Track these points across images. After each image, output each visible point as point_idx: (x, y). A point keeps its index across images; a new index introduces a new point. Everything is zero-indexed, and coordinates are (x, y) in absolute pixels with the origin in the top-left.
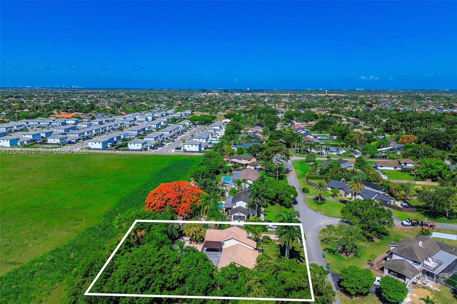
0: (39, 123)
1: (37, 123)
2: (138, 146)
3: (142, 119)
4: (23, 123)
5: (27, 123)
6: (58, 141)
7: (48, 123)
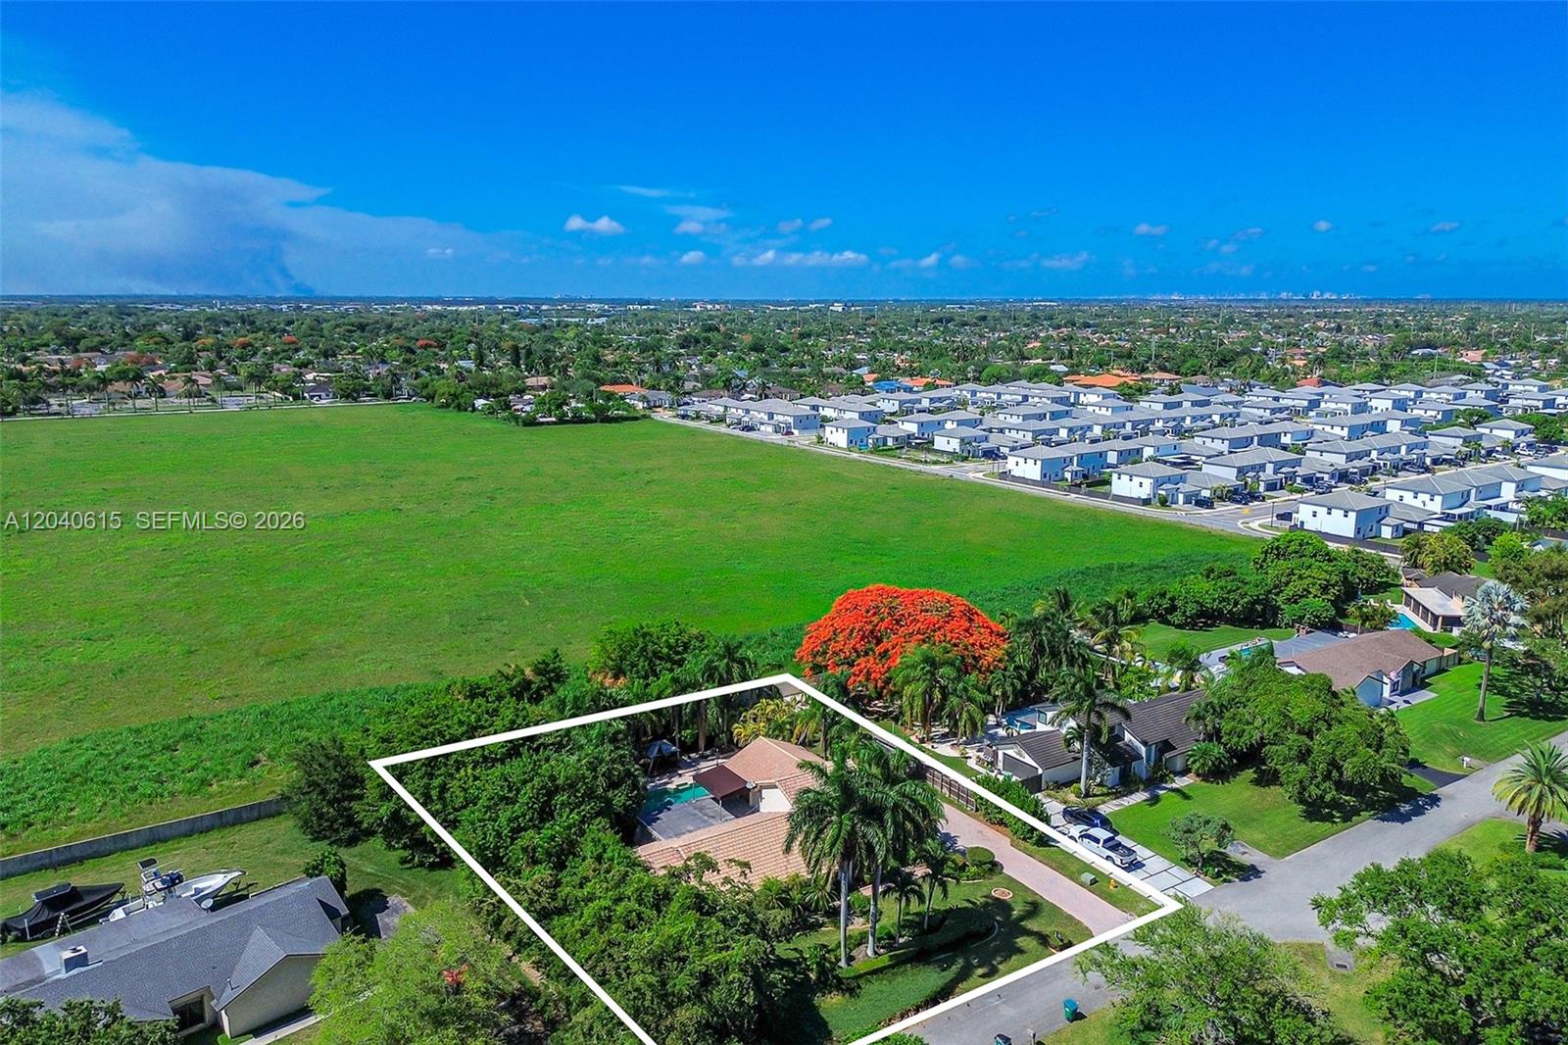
0: (999, 396)
1: (995, 397)
2: (1141, 485)
3: (1339, 405)
4: (965, 393)
5: (974, 393)
6: (954, 445)
7: (1020, 398)
